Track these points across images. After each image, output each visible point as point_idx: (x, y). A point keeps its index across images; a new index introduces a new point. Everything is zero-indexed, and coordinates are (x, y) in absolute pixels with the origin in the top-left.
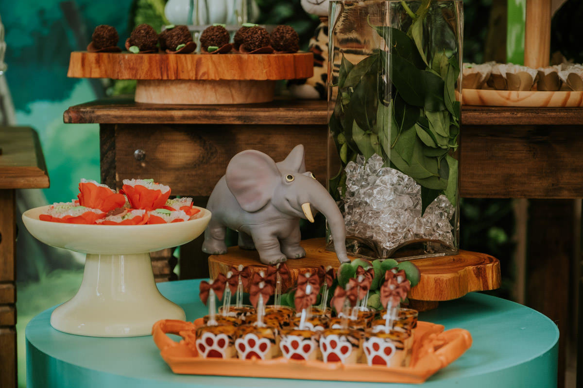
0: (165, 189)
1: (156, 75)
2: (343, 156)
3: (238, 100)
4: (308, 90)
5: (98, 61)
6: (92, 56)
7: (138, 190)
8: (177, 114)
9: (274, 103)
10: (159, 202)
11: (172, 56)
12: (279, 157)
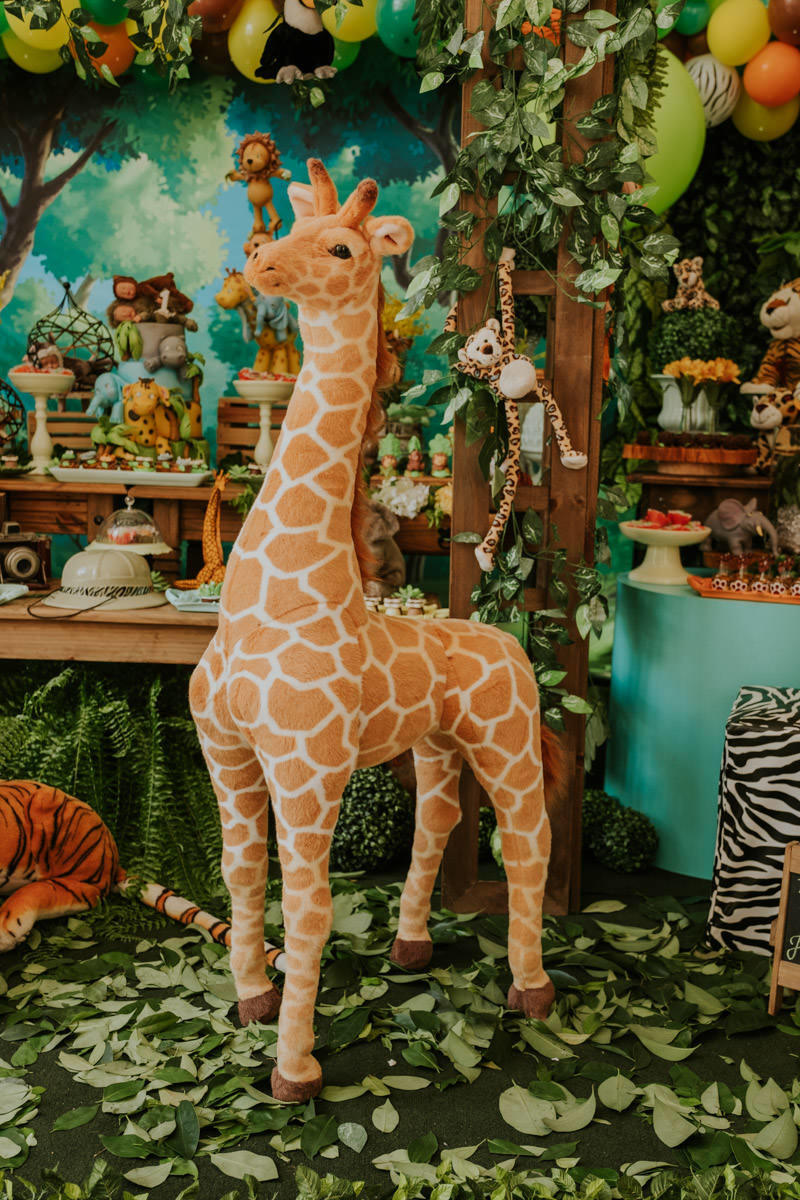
0: (689, 516)
1: (675, 459)
2: (776, 504)
3: (717, 474)
4: (752, 469)
5: (641, 451)
6: (638, 447)
7: (677, 516)
8: (686, 479)
9: (734, 476)
10: (685, 522)
11: (683, 450)
12: (745, 503)
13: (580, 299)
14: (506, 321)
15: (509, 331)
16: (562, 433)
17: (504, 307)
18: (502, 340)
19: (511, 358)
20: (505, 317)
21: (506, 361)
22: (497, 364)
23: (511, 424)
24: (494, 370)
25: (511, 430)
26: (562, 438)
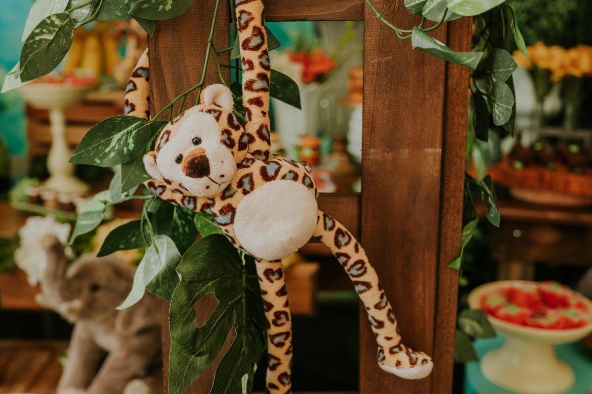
13: (419, 40)
14: (249, 86)
15: (255, 110)
16: (381, 315)
17: (246, 54)
18: (236, 135)
19: (257, 177)
20: (247, 76)
21: (246, 185)
22: (226, 193)
23: (270, 306)
24: (219, 205)
25: (270, 316)
26: (381, 325)
